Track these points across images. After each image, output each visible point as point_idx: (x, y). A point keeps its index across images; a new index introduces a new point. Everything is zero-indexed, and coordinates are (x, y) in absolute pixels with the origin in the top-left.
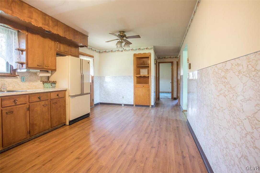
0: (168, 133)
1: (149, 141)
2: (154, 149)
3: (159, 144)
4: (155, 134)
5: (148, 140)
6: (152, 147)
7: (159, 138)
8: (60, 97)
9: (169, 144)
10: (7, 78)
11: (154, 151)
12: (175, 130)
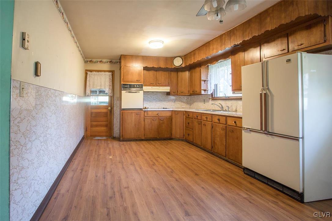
0: (92, 195)
1: (117, 178)
2: (108, 171)
3: (104, 176)
4: (112, 188)
5: (119, 178)
6: (111, 172)
7: (106, 183)
8: (237, 126)
9: (93, 178)
10: (239, 101)
11: (109, 170)
12: (75, 207)
